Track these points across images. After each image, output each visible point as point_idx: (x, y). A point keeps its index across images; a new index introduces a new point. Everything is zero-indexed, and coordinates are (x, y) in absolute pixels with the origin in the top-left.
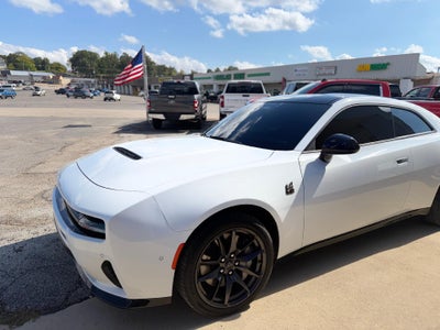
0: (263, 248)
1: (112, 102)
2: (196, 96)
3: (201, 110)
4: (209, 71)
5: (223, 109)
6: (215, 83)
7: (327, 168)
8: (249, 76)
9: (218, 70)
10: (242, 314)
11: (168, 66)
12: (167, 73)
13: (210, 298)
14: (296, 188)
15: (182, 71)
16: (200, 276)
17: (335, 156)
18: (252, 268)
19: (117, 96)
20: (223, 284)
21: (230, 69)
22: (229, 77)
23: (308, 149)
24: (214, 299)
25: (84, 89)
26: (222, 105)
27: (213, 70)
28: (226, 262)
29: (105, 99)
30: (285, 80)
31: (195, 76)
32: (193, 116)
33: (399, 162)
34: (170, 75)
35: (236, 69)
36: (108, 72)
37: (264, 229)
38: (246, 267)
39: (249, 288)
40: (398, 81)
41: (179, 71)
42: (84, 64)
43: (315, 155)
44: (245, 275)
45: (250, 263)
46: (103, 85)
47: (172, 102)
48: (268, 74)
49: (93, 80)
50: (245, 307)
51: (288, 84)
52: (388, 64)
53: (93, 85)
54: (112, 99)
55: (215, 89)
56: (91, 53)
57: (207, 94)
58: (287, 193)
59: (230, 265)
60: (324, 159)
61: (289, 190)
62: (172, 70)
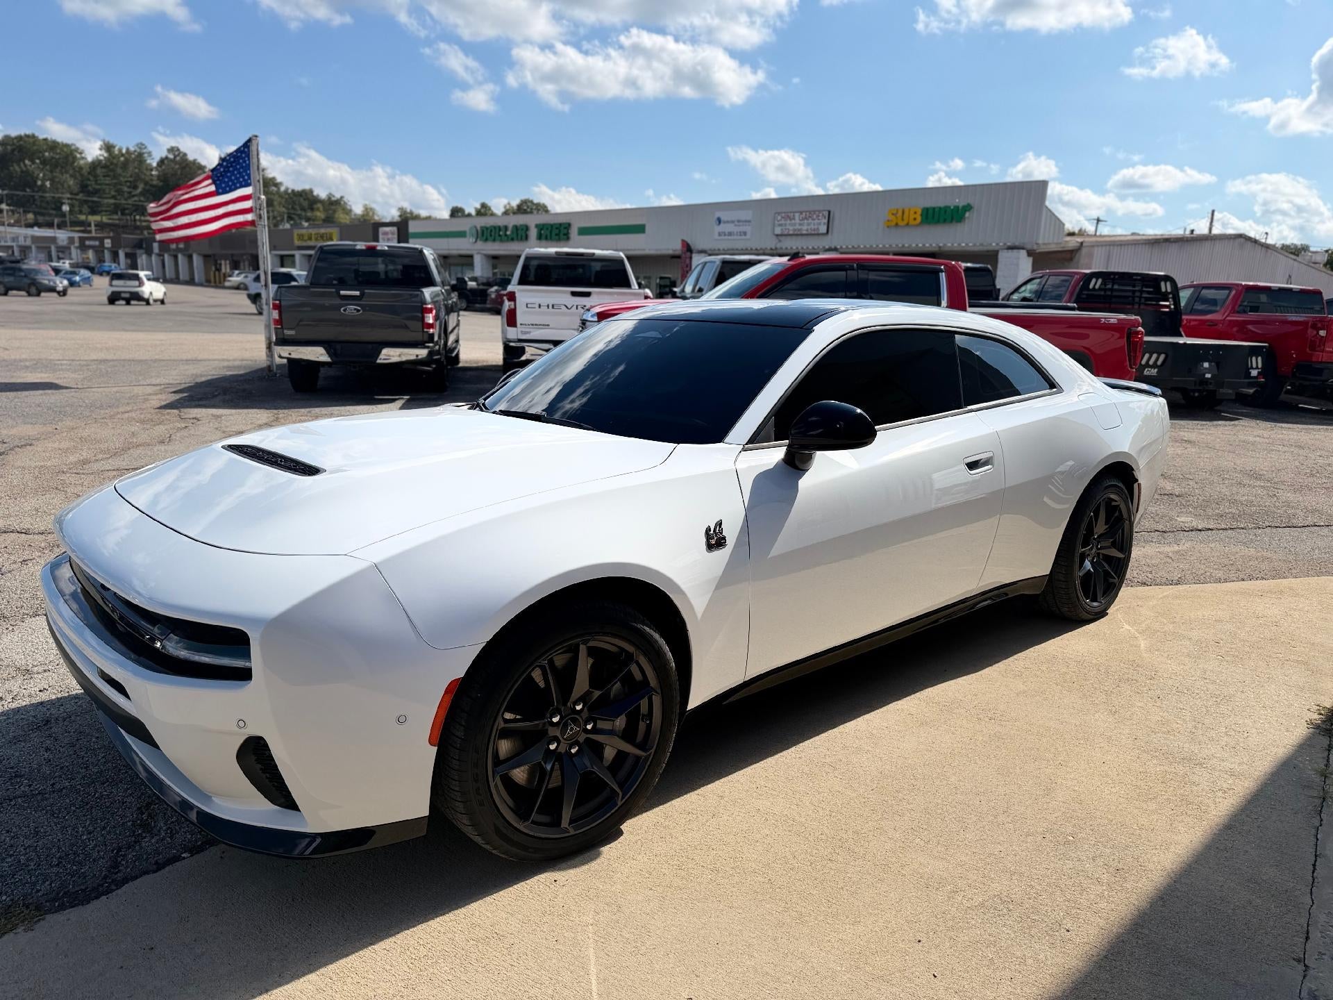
0: (653, 682)
1: (136, 308)
2: (428, 292)
3: (445, 332)
4: (456, 212)
5: (513, 333)
6: (480, 250)
7: (800, 482)
8: (584, 231)
9: (484, 211)
10: (605, 849)
11: (322, 193)
12: (320, 215)
13: (523, 815)
14: (731, 533)
15: (367, 210)
16: (497, 762)
17: (819, 455)
18: (628, 734)
19: (152, 289)
20: (555, 781)
21: (526, 207)
22: (521, 234)
23: (757, 439)
24: (534, 816)
25: (31, 264)
26: (511, 320)
27: (470, 209)
28: (563, 725)
29: (113, 299)
30: (688, 248)
31: (413, 227)
32: (422, 353)
33: (972, 466)
34: (329, 220)
35: (542, 208)
36: (116, 209)
37: (657, 636)
38: (611, 732)
39: (621, 786)
40: (992, 257)
41: (358, 210)
42: (27, 181)
43: (774, 454)
44: (609, 754)
45: (620, 722)
46: (99, 251)
47: (351, 308)
48: (640, 229)
49: (62, 236)
50: (613, 833)
51: (697, 260)
52: (968, 208)
53: (63, 251)
54: (137, 297)
55: (480, 269)
56: (53, 146)
57: (459, 287)
58: (710, 547)
59: (572, 729)
60: (796, 463)
61: (715, 540)
62: (334, 205)
